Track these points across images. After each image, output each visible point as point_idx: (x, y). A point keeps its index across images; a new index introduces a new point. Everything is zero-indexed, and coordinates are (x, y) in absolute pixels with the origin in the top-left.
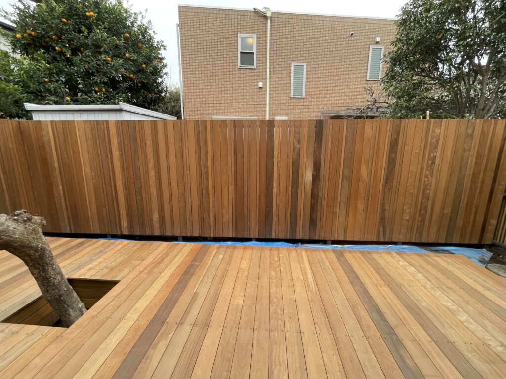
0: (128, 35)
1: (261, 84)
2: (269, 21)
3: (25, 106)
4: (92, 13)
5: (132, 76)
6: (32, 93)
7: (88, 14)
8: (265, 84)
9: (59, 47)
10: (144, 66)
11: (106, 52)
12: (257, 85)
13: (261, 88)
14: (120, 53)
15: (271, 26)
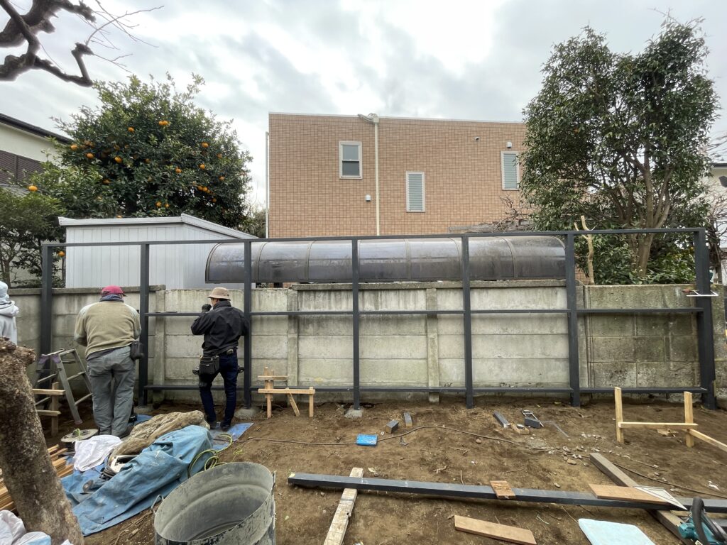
0: (206, 144)
1: (368, 197)
2: (376, 127)
3: (60, 220)
4: (166, 122)
5: (206, 189)
6: (74, 208)
7: (161, 122)
8: (374, 197)
9: (120, 157)
10: (222, 178)
11: (176, 163)
12: (364, 198)
13: (368, 201)
14: (194, 165)
15: (379, 132)
